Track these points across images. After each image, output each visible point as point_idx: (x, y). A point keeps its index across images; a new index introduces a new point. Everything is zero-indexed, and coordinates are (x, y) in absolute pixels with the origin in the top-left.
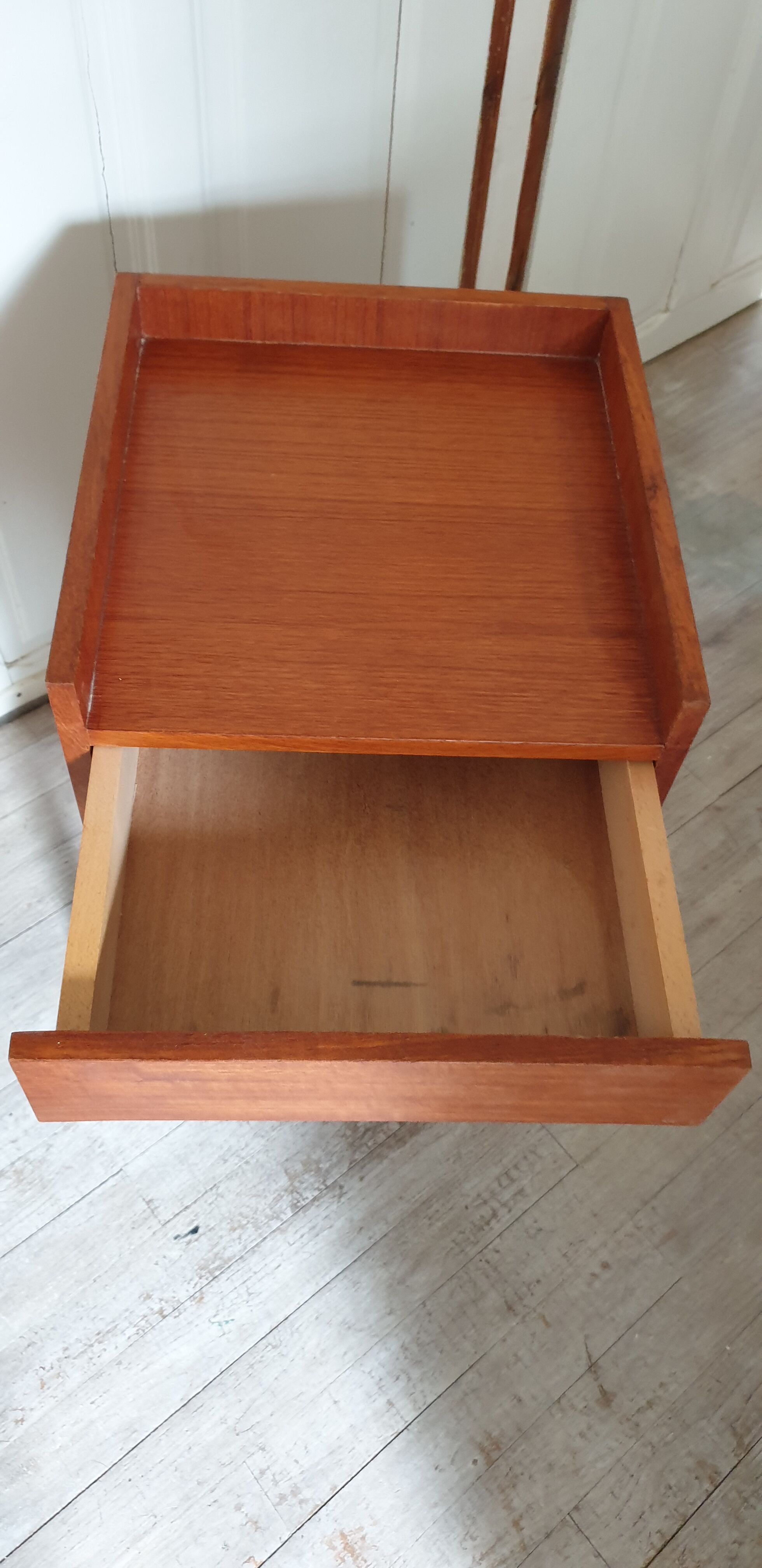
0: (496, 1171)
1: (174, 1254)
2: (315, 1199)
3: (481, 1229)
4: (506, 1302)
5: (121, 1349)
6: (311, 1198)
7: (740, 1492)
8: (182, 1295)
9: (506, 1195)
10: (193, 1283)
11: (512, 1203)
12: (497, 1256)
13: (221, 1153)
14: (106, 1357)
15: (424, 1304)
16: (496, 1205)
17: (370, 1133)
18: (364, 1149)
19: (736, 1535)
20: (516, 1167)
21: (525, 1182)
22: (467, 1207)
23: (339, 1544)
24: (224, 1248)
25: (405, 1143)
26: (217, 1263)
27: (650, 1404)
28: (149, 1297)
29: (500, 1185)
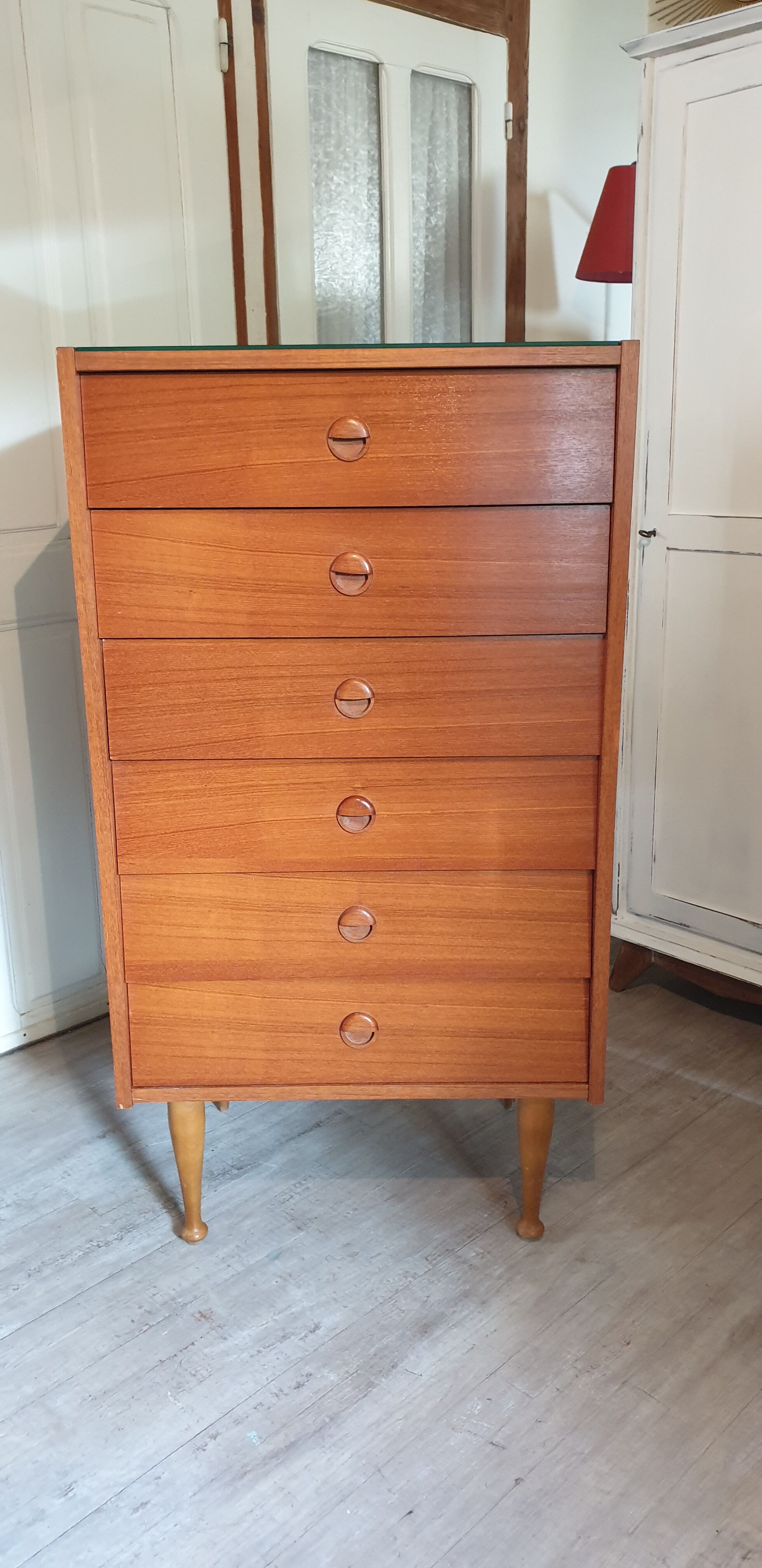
0: (293, 1182)
1: (106, 1225)
5: (74, 1260)
7: (429, 1280)
8: (110, 1238)
9: (298, 1190)
10: (117, 1234)
12: (292, 1211)
13: (135, 1189)
14: (65, 1263)
16: (292, 1194)
20: (305, 1180)
21: (310, 1185)
23: (198, 1316)
24: (135, 1221)
25: (241, 1177)
26: (131, 1226)
28: (91, 1241)
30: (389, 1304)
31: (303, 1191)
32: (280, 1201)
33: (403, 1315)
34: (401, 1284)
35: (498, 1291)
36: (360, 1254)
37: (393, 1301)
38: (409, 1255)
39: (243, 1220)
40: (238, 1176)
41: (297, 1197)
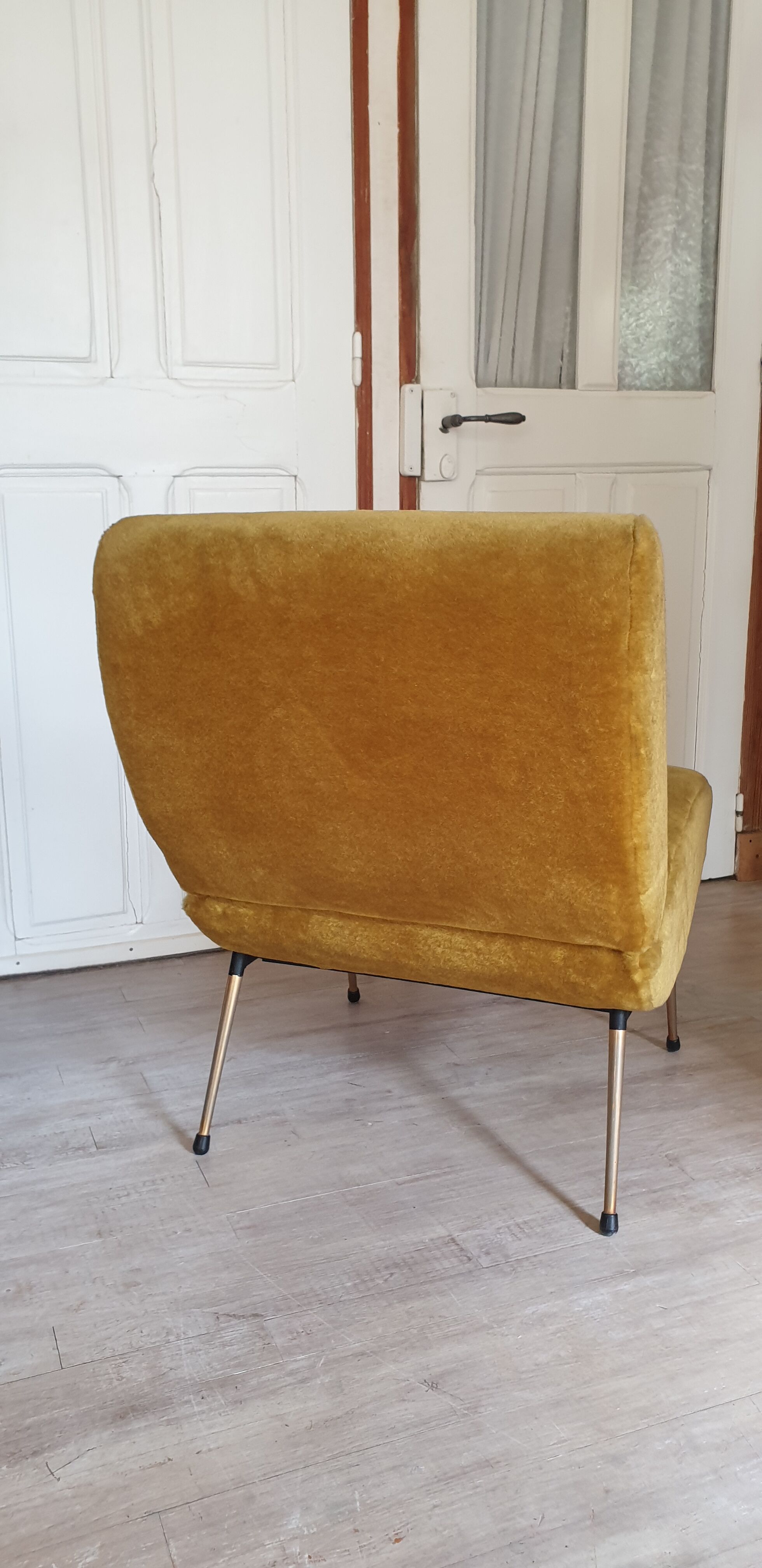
0: (146, 1178)
2: (11, 1167)
3: (113, 1199)
4: (100, 1231)
6: (8, 1166)
9: (145, 1189)
11: (145, 1193)
12: (112, 1212)
15: (41, 1221)
16: (132, 1192)
17: (74, 1149)
18: (65, 1154)
19: (172, 1365)
20: (162, 1180)
22: (111, 1189)
25: (94, 1157)
27: (164, 1294)
29: (144, 1185)
30: (113, 1363)
31: (148, 1192)
32: (109, 1197)
33: (116, 1383)
34: (153, 1341)
35: (273, 1392)
36: (141, 1286)
37: (121, 1361)
38: (200, 1306)
39: (47, 1206)
40: (91, 1155)
41: (135, 1197)
